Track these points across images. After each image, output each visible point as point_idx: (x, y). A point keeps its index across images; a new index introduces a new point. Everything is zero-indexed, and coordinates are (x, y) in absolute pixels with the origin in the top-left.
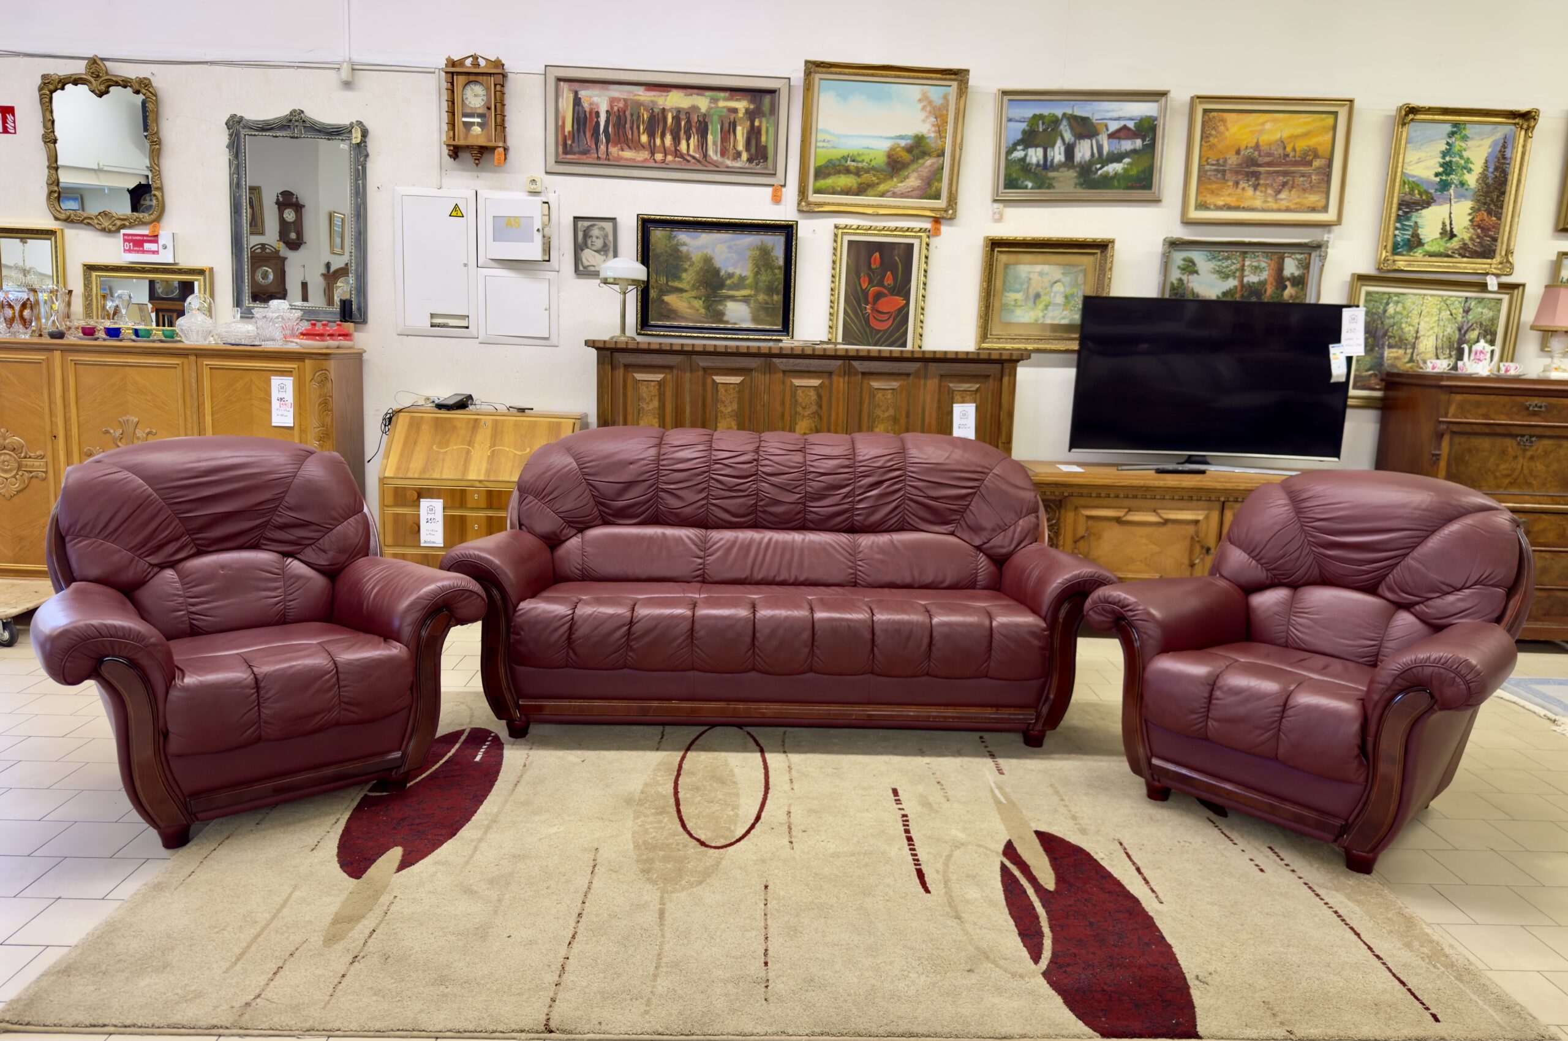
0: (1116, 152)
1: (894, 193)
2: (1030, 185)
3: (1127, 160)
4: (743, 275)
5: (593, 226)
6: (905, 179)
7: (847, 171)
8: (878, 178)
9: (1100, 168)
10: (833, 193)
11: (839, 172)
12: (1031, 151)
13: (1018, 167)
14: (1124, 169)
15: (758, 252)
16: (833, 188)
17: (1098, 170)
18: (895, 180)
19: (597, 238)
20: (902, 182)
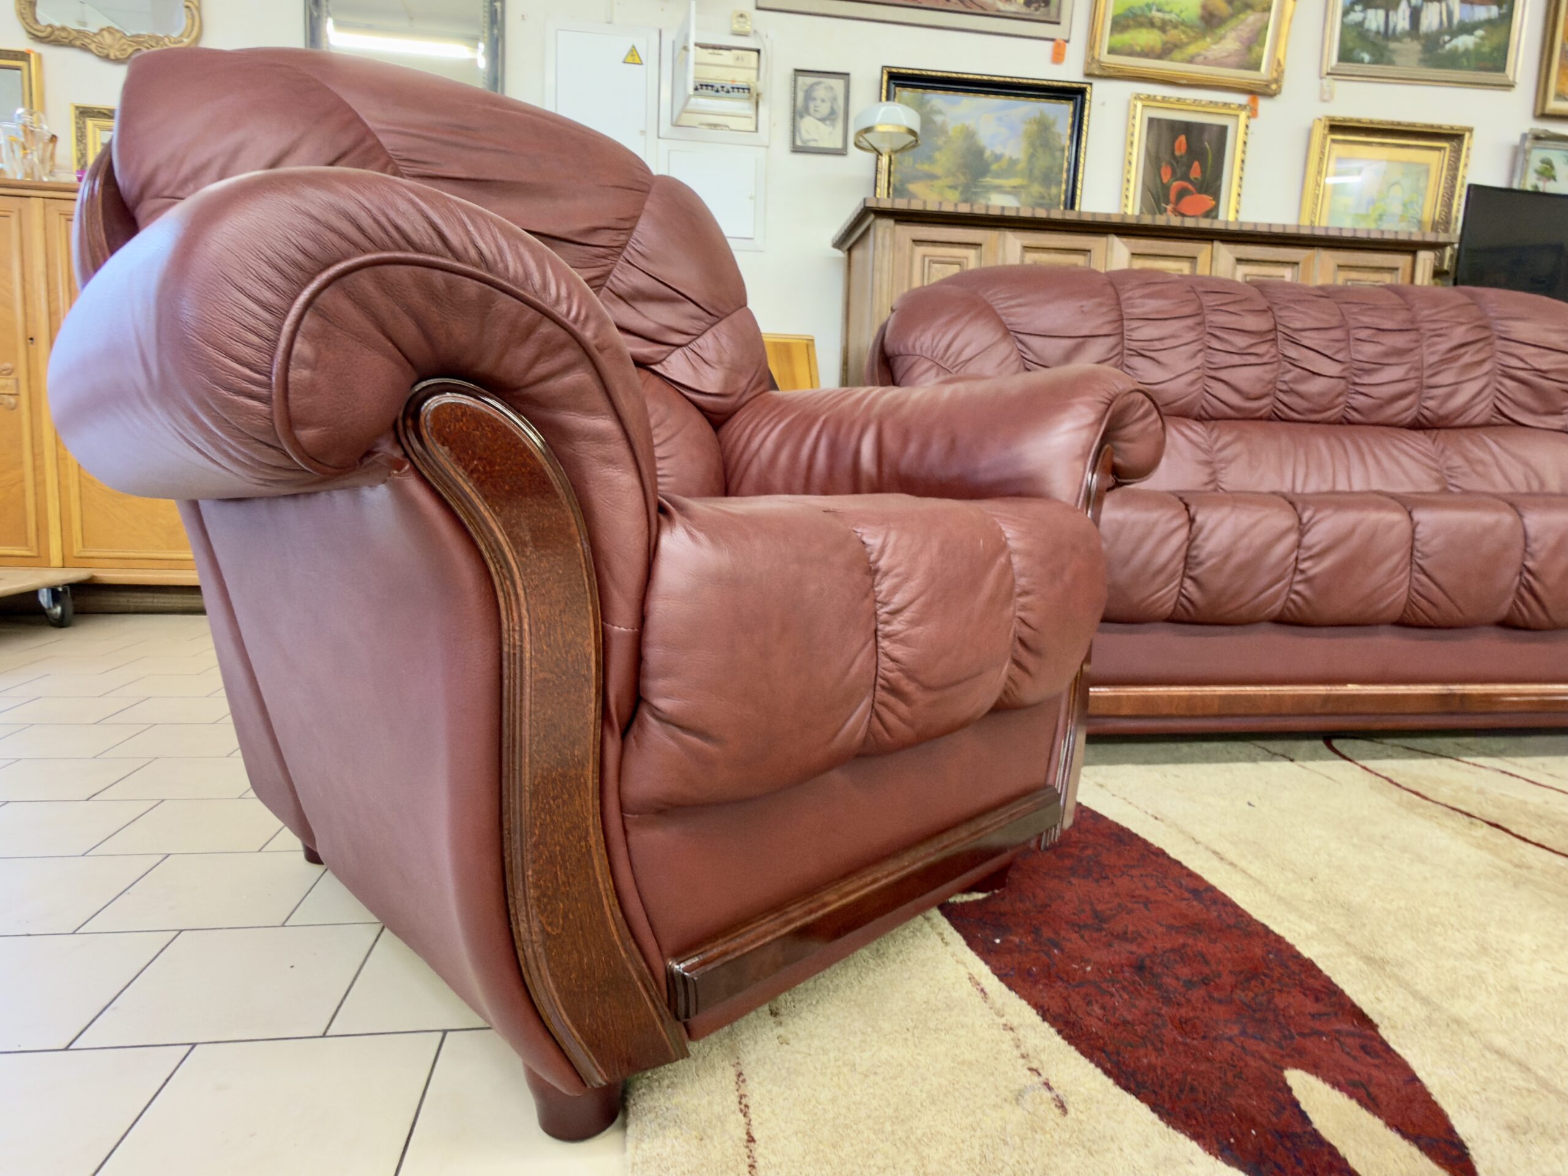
0: (1467, 21)
1: (1205, 58)
2: (1366, 57)
3: (1480, 33)
4: (1015, 157)
5: (818, 83)
6: (1221, 39)
7: (1151, 24)
8: (1188, 36)
9: (1450, 40)
10: (1131, 53)
11: (1140, 25)
12: (1371, 13)
13: (1354, 34)
14: (1477, 45)
15: (1035, 127)
16: (1131, 46)
17: (1445, 43)
18: (1208, 40)
19: (823, 101)
20: (1216, 43)
